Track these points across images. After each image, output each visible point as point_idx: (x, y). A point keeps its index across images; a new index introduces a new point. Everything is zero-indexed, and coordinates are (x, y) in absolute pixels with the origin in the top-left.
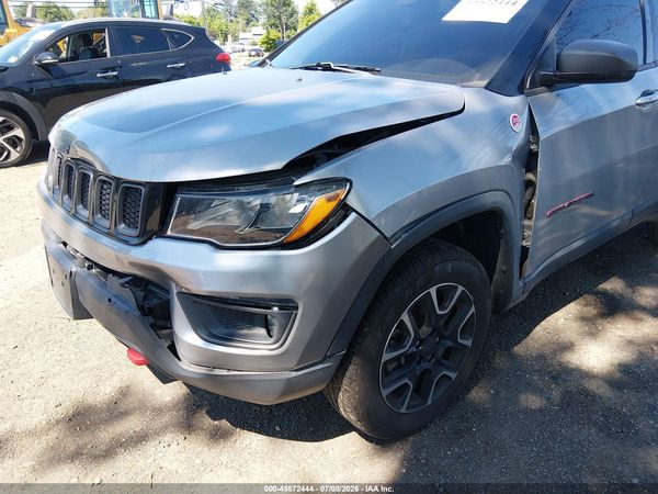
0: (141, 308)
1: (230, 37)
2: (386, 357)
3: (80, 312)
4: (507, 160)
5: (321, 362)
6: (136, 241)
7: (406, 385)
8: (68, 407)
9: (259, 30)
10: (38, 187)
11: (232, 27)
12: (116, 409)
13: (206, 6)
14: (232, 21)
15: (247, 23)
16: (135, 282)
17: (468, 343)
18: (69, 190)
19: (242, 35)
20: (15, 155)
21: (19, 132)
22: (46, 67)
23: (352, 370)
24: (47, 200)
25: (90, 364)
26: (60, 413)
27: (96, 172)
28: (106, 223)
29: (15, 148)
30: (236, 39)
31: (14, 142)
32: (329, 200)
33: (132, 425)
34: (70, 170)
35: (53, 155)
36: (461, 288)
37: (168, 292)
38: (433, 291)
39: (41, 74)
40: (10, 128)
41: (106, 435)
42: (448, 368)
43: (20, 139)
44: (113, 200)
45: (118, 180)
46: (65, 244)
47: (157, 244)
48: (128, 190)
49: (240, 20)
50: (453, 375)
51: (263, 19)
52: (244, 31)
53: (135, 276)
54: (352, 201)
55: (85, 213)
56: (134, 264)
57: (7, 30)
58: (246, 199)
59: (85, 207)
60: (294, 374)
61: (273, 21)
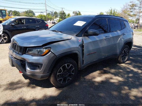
0: (21, 64)
1: (52, 19)
2: (58, 74)
3: (13, 66)
4: (78, 46)
5: (47, 73)
6: (21, 55)
7: (62, 79)
8: (10, 82)
9: (58, 18)
10: (9, 47)
11: (53, 18)
12: (18, 83)
13: (47, 13)
14: (53, 16)
15: (56, 17)
16: (21, 61)
17: (74, 74)
18: (13, 47)
19: (54, 19)
20: (5, 41)
21: (6, 37)
22: (12, 26)
23: (52, 75)
24: (10, 49)
25: (14, 76)
26: (9, 83)
27: (17, 45)
28: (18, 52)
29: (5, 40)
30: (53, 20)
31: (5, 39)
32: (48, 50)
33: (20, 85)
34: (14, 44)
35: (12, 42)
36: (71, 65)
37: (25, 62)
38: (66, 65)
39: (12, 27)
40: (5, 36)
41: (15, 86)
42: (70, 78)
43: (6, 38)
44: (19, 49)
45: (20, 46)
46: (12, 56)
47: (24, 55)
48: (21, 48)
49: (54, 16)
50: (71, 79)
51: (59, 16)
52: (55, 18)
53: (21, 60)
54: (51, 50)
55: (15, 51)
56: (21, 58)
57: (6, 17)
58: (38, 49)
59: (15, 50)
60: (43, 75)
61: (61, 17)
